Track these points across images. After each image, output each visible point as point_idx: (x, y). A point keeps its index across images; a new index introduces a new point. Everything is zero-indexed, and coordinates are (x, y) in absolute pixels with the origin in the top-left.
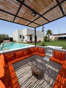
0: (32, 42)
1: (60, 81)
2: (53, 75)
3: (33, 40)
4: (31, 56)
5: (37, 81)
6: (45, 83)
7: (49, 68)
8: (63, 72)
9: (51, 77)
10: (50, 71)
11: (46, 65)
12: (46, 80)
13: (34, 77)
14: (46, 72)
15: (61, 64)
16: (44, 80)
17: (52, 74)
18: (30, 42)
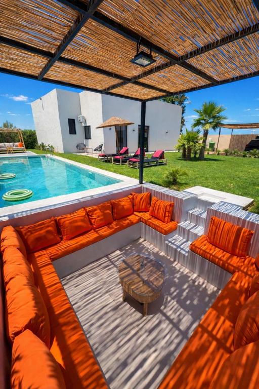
0: (124, 161)
1: (210, 328)
2: (195, 302)
3: (133, 146)
4: (122, 228)
5: (138, 320)
6: (163, 326)
7: (185, 278)
8: (227, 301)
9: (187, 309)
10: (185, 287)
11: (177, 265)
12: (168, 318)
13: (128, 306)
14: (172, 289)
15: (227, 270)
16: (164, 318)
17: (192, 300)
18: (117, 161)
